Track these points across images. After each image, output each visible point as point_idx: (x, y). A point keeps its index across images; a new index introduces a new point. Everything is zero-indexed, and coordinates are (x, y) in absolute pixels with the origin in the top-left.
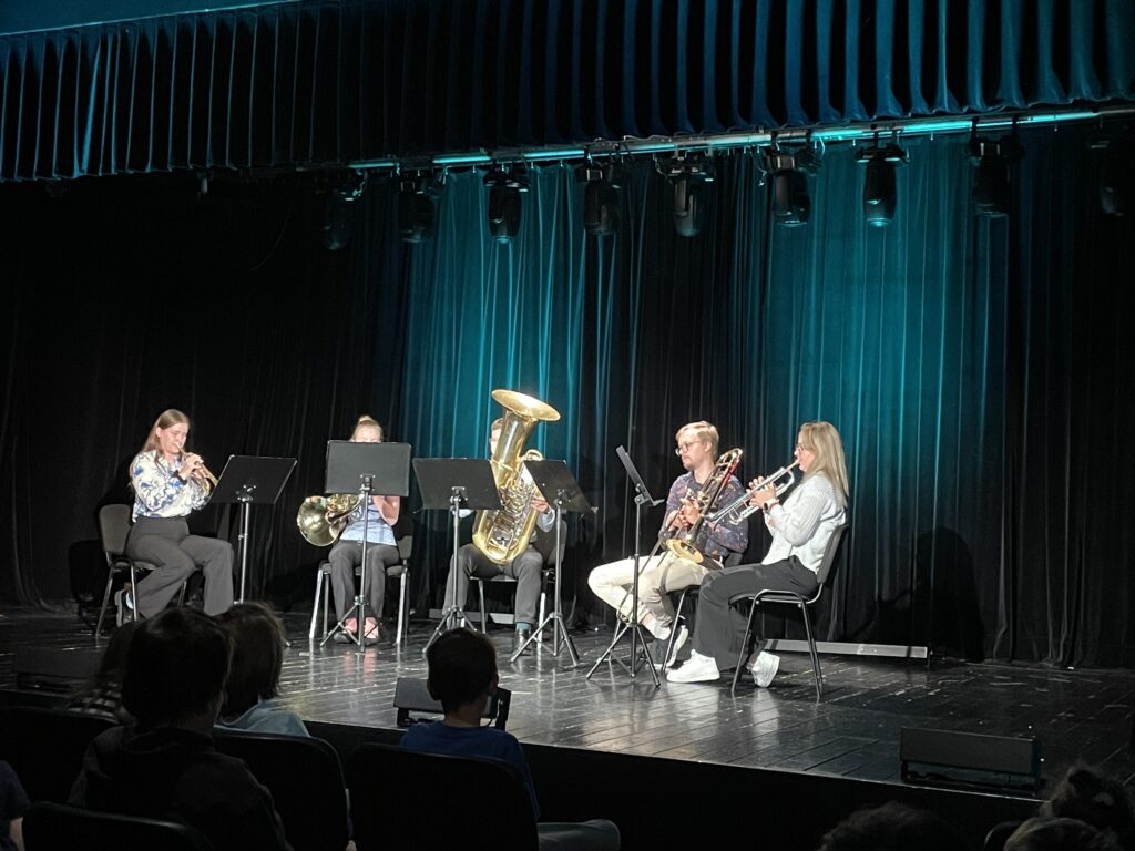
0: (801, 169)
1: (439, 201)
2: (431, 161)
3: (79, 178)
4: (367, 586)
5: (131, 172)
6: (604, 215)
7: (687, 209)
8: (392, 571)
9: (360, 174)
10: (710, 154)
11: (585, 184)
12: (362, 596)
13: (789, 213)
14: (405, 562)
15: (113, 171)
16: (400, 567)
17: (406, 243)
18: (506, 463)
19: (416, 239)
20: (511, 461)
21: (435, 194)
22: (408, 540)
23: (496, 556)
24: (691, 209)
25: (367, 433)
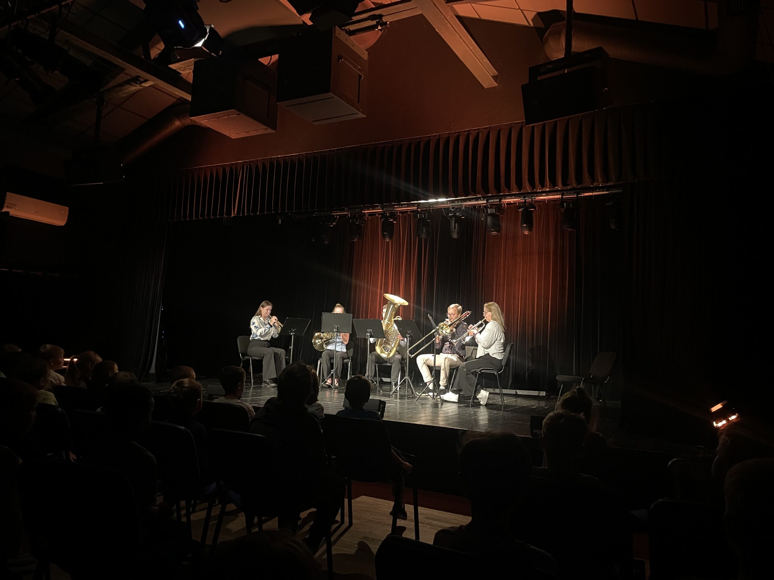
0: (497, 213)
1: (364, 226)
2: (361, 212)
3: (233, 216)
4: (336, 366)
5: (252, 214)
6: (424, 231)
7: (455, 228)
8: (345, 361)
9: (335, 217)
10: (464, 208)
11: (417, 219)
12: (334, 370)
13: (493, 230)
14: (350, 358)
15: (246, 214)
16: (348, 360)
17: (352, 242)
18: (388, 321)
19: (356, 240)
20: (390, 320)
21: (363, 224)
22: (352, 350)
23: (384, 355)
24: (456, 229)
25: (339, 310)
